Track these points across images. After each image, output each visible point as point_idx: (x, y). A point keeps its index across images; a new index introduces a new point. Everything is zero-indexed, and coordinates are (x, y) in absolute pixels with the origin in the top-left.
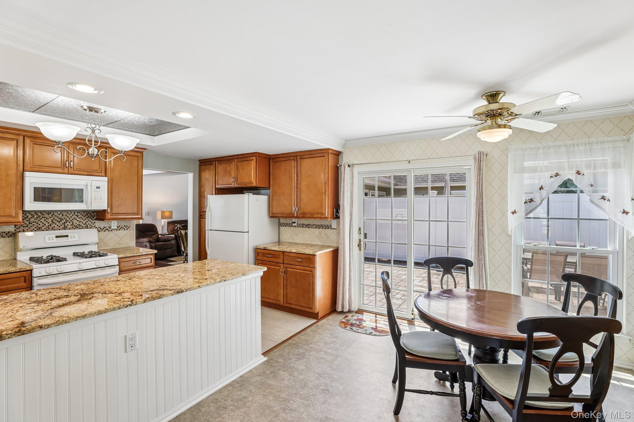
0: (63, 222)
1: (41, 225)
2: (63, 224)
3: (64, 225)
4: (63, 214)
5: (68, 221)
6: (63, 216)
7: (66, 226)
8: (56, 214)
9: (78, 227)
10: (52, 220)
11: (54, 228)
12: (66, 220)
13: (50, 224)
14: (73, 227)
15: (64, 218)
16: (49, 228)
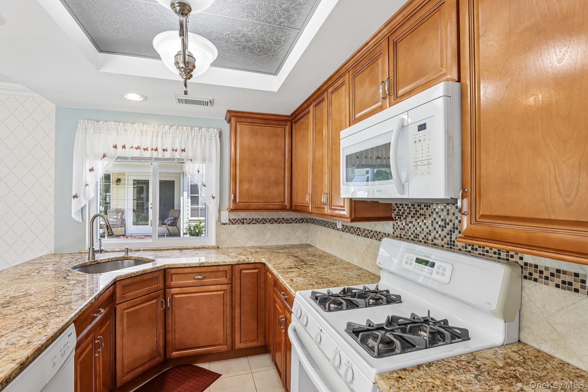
0: (449, 228)
1: (419, 229)
2: (448, 234)
3: (451, 238)
4: (448, 210)
5: (457, 229)
6: (448, 214)
7: (454, 242)
8: (437, 210)
9: (476, 250)
10: (432, 222)
11: (436, 241)
12: (454, 224)
13: (430, 231)
14: (466, 248)
15: (451, 221)
16: (428, 240)
